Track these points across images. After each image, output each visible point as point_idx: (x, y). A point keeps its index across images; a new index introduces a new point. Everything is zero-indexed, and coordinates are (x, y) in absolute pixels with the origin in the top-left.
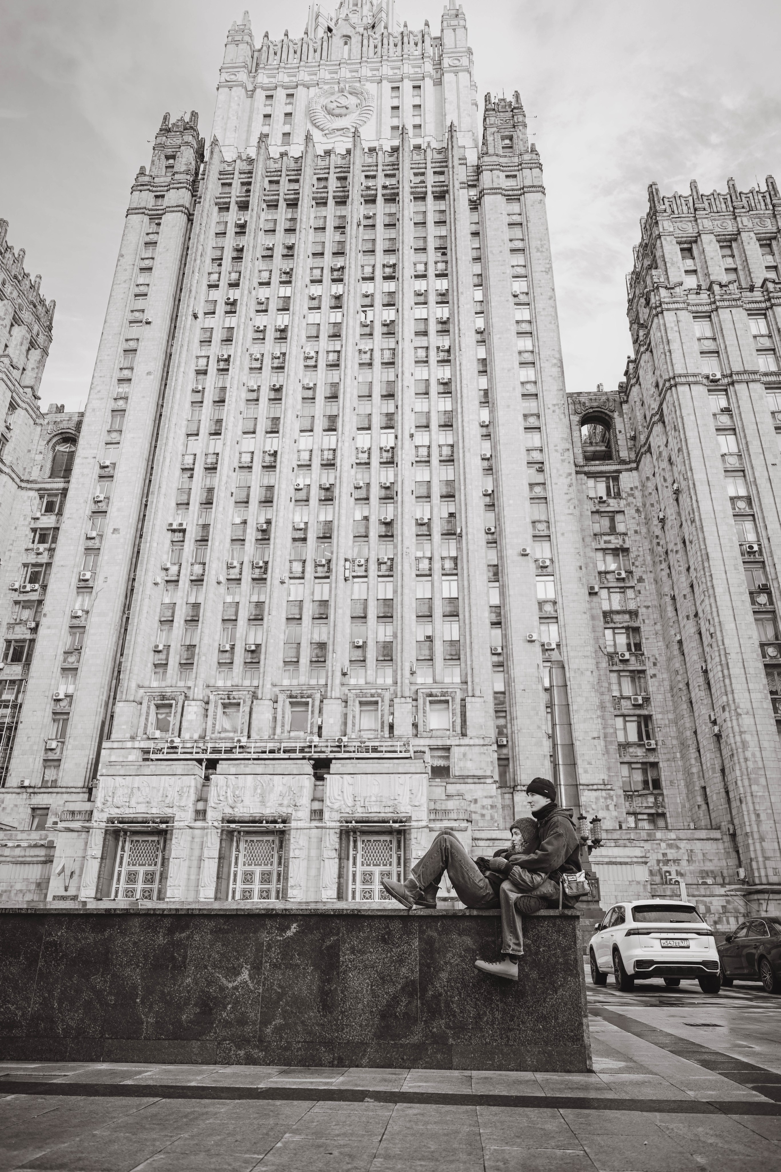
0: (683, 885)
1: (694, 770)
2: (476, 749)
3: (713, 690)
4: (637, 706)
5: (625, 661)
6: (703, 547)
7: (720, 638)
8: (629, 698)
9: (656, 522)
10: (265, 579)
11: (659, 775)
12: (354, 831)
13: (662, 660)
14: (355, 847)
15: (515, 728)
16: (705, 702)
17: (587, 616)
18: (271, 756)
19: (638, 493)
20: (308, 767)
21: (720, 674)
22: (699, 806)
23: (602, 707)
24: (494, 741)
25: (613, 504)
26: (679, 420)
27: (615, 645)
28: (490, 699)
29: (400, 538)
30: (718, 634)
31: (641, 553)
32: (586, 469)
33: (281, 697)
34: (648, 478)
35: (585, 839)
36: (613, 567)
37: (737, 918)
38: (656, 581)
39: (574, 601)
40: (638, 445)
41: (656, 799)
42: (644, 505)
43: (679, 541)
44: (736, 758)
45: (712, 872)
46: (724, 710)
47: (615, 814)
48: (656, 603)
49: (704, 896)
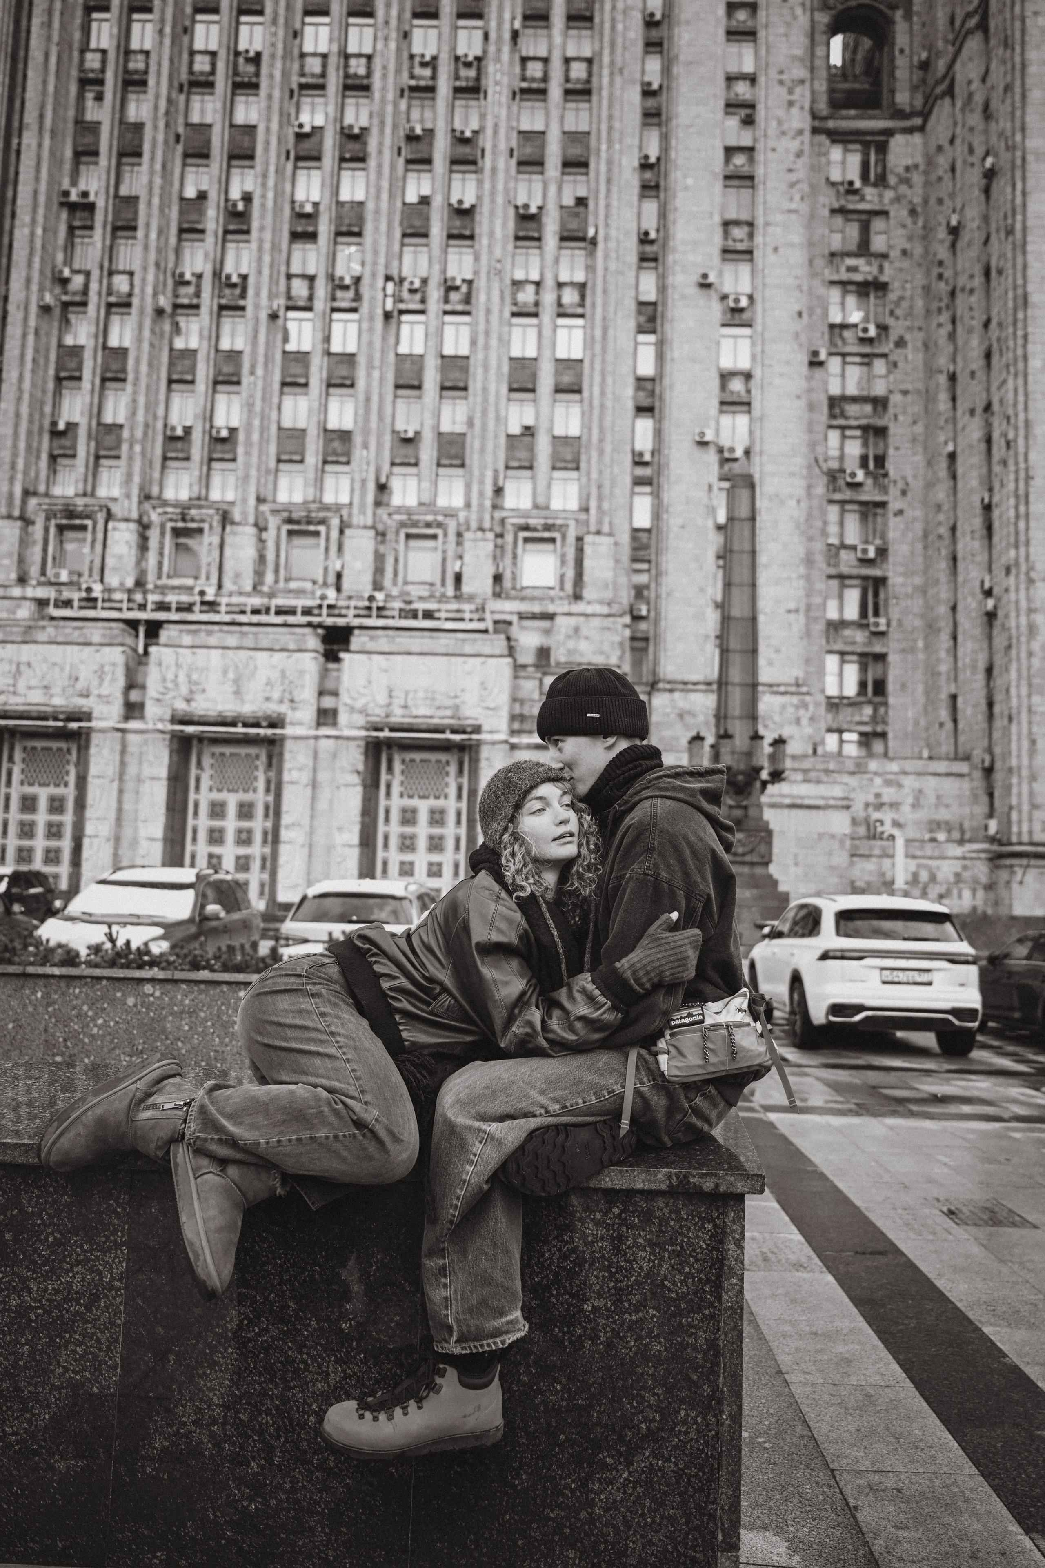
0: (900, 842)
1: (944, 668)
2: (596, 622)
3: (996, 539)
4: (865, 562)
5: (855, 486)
6: (1020, 282)
7: (1021, 449)
8: (854, 548)
9: (942, 233)
10: (243, 308)
11: (885, 674)
12: (390, 744)
13: (917, 485)
14: (390, 769)
15: (663, 591)
16: (978, 559)
17: (802, 403)
18: (255, 619)
19: (917, 178)
20: (313, 641)
21: (1012, 513)
22: (941, 725)
23: (809, 561)
24: (627, 608)
25: (871, 198)
26: (1018, 24)
27: (842, 458)
28: (625, 538)
29: (485, 241)
30: (1021, 441)
31: (908, 294)
32: (831, 124)
33: (273, 522)
34: (940, 148)
35: (758, 770)
36: (856, 317)
37: (974, 891)
38: (926, 346)
39: (781, 375)
40: (931, 81)
41: (875, 710)
42: (926, 201)
43: (978, 270)
44: (1013, 652)
45: (947, 823)
46: (1008, 571)
47: (808, 731)
48: (920, 386)
49: (930, 858)
